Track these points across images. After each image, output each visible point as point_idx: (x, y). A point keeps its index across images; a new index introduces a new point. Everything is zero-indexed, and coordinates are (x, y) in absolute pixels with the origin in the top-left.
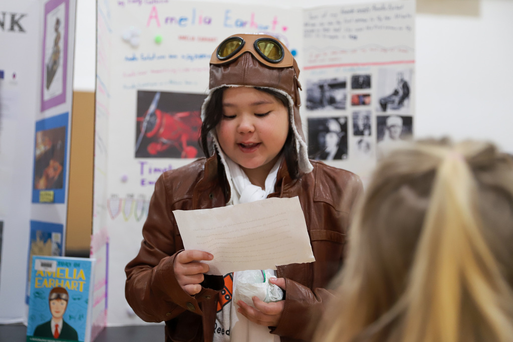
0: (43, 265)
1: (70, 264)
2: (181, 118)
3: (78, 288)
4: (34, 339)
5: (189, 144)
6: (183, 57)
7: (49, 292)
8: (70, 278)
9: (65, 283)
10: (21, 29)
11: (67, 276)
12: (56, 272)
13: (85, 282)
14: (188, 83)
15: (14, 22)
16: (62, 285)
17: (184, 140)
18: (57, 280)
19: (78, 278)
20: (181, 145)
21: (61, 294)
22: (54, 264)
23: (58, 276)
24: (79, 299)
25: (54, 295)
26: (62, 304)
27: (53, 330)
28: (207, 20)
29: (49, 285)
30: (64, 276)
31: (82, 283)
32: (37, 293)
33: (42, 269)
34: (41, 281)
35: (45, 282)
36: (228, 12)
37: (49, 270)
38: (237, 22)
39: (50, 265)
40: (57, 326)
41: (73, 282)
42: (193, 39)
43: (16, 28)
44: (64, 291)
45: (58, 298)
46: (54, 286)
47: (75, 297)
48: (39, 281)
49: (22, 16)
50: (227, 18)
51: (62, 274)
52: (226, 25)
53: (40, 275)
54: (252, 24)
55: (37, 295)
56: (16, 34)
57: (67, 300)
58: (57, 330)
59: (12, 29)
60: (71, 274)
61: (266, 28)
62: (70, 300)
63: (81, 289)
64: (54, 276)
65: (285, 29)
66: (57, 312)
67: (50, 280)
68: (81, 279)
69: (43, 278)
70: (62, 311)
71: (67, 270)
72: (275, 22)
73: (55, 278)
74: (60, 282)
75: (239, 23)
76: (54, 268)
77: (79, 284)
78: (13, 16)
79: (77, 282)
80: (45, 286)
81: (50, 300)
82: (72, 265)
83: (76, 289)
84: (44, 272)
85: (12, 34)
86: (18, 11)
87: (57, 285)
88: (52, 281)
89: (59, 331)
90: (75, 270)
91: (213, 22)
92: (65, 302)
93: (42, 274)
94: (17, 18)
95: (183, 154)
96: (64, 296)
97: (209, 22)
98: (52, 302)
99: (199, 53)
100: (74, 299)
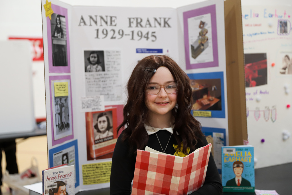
0: (228, 151)
1: (243, 149)
2: (249, 67)
3: (248, 161)
4: (226, 188)
5: (253, 79)
6: (248, 35)
7: (232, 164)
8: (243, 156)
9: (241, 159)
10: (169, 26)
11: (241, 155)
12: (236, 154)
13: (251, 158)
14: (250, 48)
15: (165, 23)
16: (239, 160)
17: (250, 78)
18: (237, 158)
19: (247, 156)
20: (249, 80)
21: (239, 165)
22: (234, 150)
23: (237, 156)
24: (249, 166)
25: (235, 165)
26: (241, 169)
27: (237, 182)
28: (257, 15)
29: (233, 160)
30: (240, 155)
31: (250, 159)
32: (226, 165)
33: (228, 153)
34: (227, 159)
35: (230, 159)
36: (265, 10)
37: (231, 153)
38: (269, 15)
39: (232, 151)
40: (239, 180)
41: (245, 158)
42: (251, 25)
43: (167, 25)
44: (241, 163)
45: (238, 166)
46: (235, 161)
47: (247, 165)
48: (226, 159)
49: (169, 19)
50: (265, 13)
51: (239, 155)
52: (265, 17)
53: (226, 156)
54: (276, 15)
55: (226, 166)
56: (167, 29)
57: (243, 167)
58: (239, 182)
59: (165, 26)
60: (244, 154)
61: (281, 17)
62: (245, 167)
63: (250, 161)
64: (234, 156)
65: (289, 17)
66: (238, 173)
67: (233, 158)
68: (249, 156)
69: (229, 157)
70: (241, 173)
71: (241, 152)
72: (285, 14)
73: (235, 157)
74: (238, 159)
75: (270, 15)
76: (234, 152)
77: (248, 159)
78: (165, 19)
79: (247, 158)
80: (230, 161)
81: (234, 168)
82: (244, 150)
83: (247, 162)
84: (229, 154)
85: (165, 28)
86: (167, 16)
87: (236, 160)
88: (234, 159)
89: (240, 182)
90: (246, 152)
91: (259, 16)
92: (242, 169)
93: (228, 156)
94: (166, 20)
95: (251, 85)
96: (241, 165)
97: (258, 16)
98: (235, 169)
99: (254, 32)
100: (247, 166)
